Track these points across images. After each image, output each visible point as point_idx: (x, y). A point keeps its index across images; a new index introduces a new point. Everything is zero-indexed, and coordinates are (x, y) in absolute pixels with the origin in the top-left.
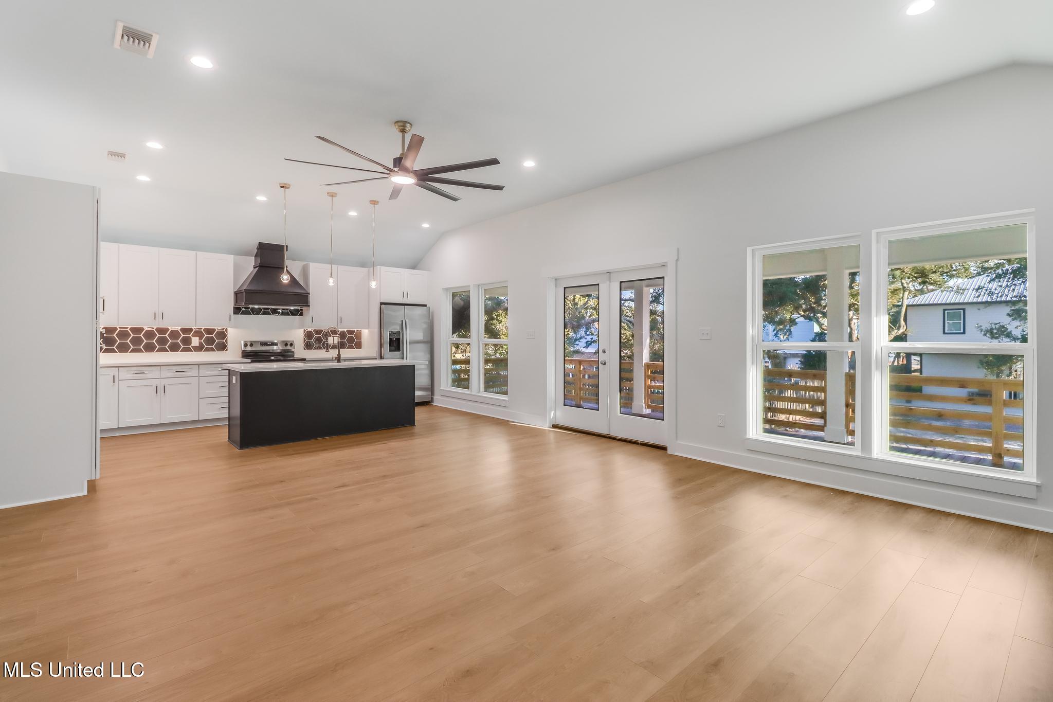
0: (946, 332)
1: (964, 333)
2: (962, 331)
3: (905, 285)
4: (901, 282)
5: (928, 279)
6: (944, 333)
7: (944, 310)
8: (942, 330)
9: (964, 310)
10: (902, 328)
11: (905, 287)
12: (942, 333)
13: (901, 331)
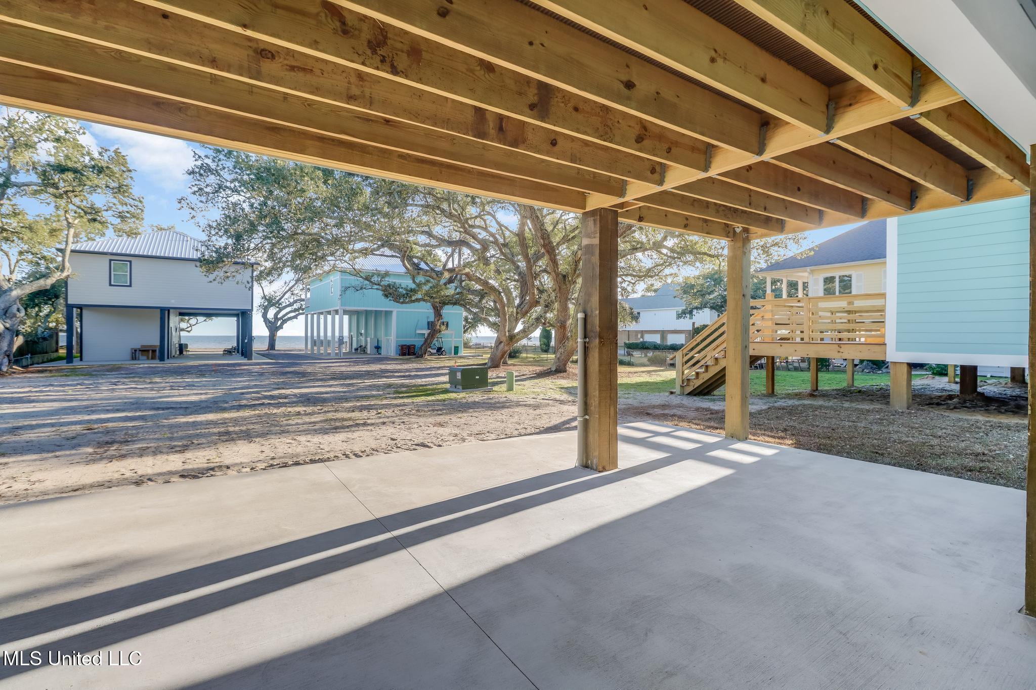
0: (112, 283)
1: (130, 286)
2: (128, 284)
3: (70, 221)
4: (65, 216)
5: (99, 216)
6: (111, 285)
7: (111, 260)
8: (108, 282)
9: (130, 262)
10: (66, 270)
11: (70, 223)
12: (108, 284)
13: (65, 274)
